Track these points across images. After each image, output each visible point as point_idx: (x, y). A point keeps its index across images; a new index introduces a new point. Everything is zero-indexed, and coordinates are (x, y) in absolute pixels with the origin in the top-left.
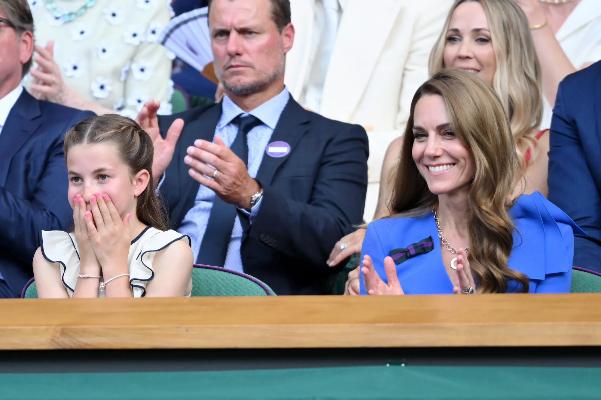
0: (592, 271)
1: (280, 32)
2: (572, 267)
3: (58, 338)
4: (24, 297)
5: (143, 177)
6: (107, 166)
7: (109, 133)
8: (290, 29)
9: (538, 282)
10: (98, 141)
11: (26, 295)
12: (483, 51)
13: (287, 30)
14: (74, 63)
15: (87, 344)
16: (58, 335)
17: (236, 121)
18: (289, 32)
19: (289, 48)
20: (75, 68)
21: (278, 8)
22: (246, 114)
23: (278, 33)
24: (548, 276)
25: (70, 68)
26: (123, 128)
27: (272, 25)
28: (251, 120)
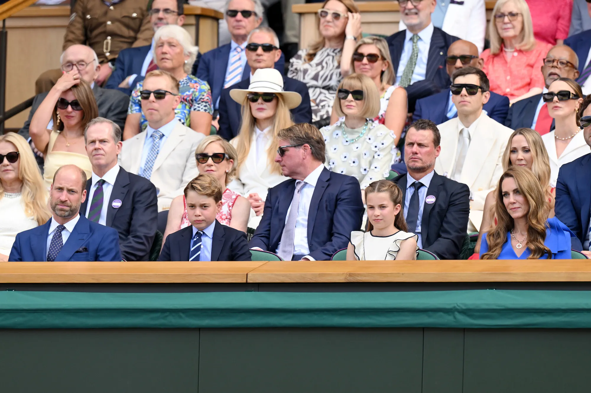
0: (575, 250)
1: (435, 148)
2: (571, 249)
3: (348, 278)
4: (332, 260)
5: (398, 207)
6: (385, 203)
7: (386, 188)
8: (439, 148)
9: (555, 254)
10: (381, 191)
11: (333, 260)
12: (527, 156)
13: (438, 148)
14: (353, 160)
15: (360, 280)
16: (348, 276)
17: (413, 185)
18: (439, 149)
19: (438, 156)
20: (354, 162)
21: (436, 138)
22: (417, 182)
23: (434, 148)
24: (558, 252)
25: (352, 163)
26: (391, 186)
27: (433, 144)
28: (419, 185)
